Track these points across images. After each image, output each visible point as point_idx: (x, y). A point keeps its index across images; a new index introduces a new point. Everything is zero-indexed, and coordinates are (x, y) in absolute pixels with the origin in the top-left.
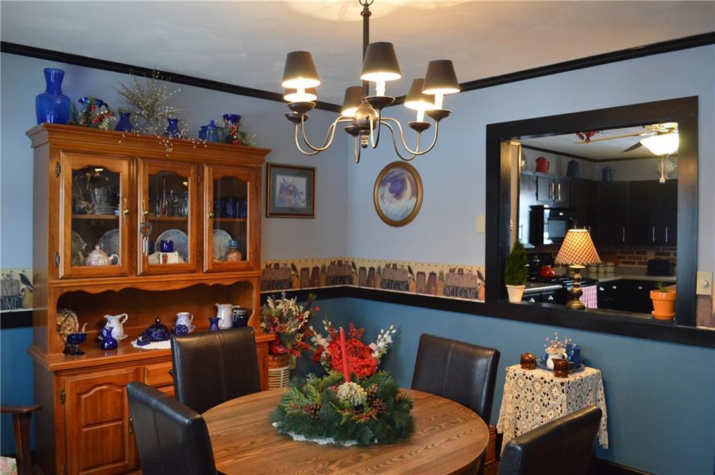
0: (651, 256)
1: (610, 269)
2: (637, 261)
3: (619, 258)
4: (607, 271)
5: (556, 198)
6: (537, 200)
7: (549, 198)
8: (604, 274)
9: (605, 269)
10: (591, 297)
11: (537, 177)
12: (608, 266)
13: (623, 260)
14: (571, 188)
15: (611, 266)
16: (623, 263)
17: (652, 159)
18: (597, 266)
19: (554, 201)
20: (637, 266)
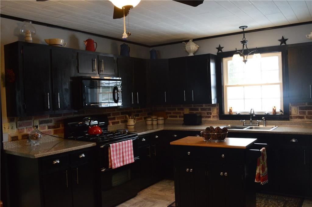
0: (187, 111)
1: (161, 122)
3: (167, 113)
4: (159, 123)
5: (100, 71)
6: (78, 72)
7: (93, 71)
8: (157, 125)
9: (157, 122)
10: (127, 150)
11: (78, 53)
12: (160, 120)
13: (170, 115)
14: (117, 63)
15: (161, 120)
16: (170, 117)
17: (183, 42)
18: (152, 120)
19: (99, 74)
20: (178, 119)
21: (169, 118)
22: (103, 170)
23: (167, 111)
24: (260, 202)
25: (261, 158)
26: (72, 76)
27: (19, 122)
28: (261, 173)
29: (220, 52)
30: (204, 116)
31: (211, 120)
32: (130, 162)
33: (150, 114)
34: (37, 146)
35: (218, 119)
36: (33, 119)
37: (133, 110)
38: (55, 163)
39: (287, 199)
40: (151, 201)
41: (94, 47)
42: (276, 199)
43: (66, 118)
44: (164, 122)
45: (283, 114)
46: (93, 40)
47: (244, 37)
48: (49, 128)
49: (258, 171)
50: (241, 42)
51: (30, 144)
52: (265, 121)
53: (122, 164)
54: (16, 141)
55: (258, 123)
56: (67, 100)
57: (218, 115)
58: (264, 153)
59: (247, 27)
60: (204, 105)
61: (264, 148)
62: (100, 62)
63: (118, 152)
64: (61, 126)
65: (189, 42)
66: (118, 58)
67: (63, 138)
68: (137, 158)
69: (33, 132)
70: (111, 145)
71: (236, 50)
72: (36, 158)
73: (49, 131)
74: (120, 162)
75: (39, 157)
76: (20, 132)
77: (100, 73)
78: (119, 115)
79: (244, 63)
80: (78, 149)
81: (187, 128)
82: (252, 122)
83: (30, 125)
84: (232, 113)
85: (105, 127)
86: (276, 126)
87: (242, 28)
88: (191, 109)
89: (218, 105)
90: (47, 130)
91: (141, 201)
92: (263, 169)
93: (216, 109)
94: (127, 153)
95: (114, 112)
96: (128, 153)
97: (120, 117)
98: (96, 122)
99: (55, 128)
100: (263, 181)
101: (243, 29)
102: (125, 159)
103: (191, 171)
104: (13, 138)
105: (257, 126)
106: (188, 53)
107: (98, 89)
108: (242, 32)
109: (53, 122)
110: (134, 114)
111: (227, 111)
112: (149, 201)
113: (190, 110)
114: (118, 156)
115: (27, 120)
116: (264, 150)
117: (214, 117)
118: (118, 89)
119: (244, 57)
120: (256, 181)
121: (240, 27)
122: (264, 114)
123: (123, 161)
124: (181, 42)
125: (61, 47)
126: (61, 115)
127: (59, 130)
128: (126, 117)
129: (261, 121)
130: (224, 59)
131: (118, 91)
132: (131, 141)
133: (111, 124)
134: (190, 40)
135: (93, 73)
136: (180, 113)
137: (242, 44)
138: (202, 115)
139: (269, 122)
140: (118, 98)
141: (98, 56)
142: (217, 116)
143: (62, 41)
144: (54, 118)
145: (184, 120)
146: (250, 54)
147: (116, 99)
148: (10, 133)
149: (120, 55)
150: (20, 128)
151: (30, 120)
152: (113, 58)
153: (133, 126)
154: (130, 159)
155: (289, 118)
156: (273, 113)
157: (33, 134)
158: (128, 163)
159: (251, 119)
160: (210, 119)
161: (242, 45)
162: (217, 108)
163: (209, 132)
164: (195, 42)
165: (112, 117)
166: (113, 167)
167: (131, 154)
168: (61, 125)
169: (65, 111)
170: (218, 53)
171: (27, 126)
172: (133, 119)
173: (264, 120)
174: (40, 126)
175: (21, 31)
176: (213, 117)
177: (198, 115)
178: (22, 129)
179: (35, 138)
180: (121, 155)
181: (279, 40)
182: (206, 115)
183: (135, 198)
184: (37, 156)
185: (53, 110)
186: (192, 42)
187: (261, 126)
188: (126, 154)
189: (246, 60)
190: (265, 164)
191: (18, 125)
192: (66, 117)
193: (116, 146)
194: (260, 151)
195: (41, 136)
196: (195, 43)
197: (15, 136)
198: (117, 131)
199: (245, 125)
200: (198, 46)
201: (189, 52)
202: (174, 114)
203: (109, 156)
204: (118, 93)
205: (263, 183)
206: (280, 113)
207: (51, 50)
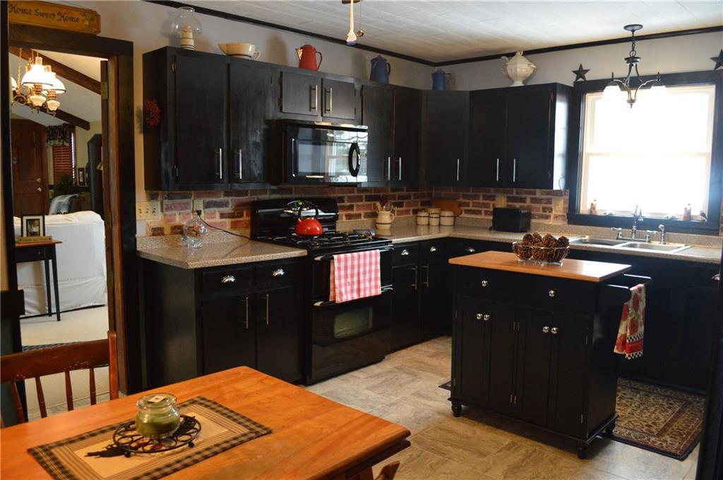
0: (501, 202)
1: (448, 221)
2: (483, 210)
3: (461, 205)
4: (442, 223)
5: (326, 110)
6: (281, 111)
7: (310, 110)
8: (437, 228)
9: (440, 221)
10: (367, 269)
11: (281, 73)
12: (444, 216)
13: (466, 208)
14: (361, 95)
15: (448, 217)
16: (466, 213)
17: (503, 57)
18: (429, 217)
19: (322, 115)
20: (483, 216)
21: (464, 215)
22: (318, 304)
23: (462, 200)
24: (632, 399)
25: (630, 303)
26: (269, 118)
27: (167, 200)
28: (628, 334)
29: (581, 80)
30: (537, 215)
31: (551, 223)
32: (373, 293)
33: (427, 204)
34: (198, 248)
35: (566, 222)
36: (193, 198)
37: (390, 193)
38: (227, 280)
39: (690, 399)
40: (408, 374)
41: (315, 62)
42: (666, 396)
43: (256, 200)
44: (454, 222)
45: (706, 220)
46: (314, 49)
47: (633, 50)
48: (222, 216)
49: (621, 331)
50: (626, 59)
51: (185, 244)
52: (665, 232)
53: (356, 297)
54: (159, 237)
55: (649, 237)
56: (256, 164)
57: (565, 214)
58: (638, 294)
59: (641, 26)
60: (538, 191)
61: (641, 285)
62: (326, 91)
63: (349, 272)
64: (245, 215)
65: (515, 57)
66: (362, 86)
67: (247, 238)
68: (388, 287)
69: (192, 221)
70: (335, 257)
71: (613, 76)
72: (190, 269)
73: (221, 223)
74: (352, 291)
75: (196, 267)
76: (169, 221)
77: (324, 115)
78: (362, 201)
79: (629, 105)
80: (271, 258)
81: (495, 237)
82: (635, 233)
83: (186, 208)
84: (596, 212)
85: (331, 222)
86: (686, 246)
87: (631, 28)
88: (510, 199)
89: (568, 194)
90: (217, 219)
91: (391, 372)
92: (633, 327)
93: (563, 201)
94: (368, 275)
95: (352, 195)
96: (370, 276)
97: (362, 205)
98: (313, 212)
99: (233, 217)
100: (631, 351)
101: (633, 31)
102: (362, 286)
103: (485, 319)
104: (154, 229)
105: (647, 243)
106: (512, 81)
107: (328, 147)
108: (630, 38)
109: (230, 205)
110: (393, 201)
111: (584, 209)
112: (405, 373)
113: (508, 201)
114: (349, 280)
115: (181, 199)
116: (640, 289)
117: (556, 217)
118: (358, 147)
119: (629, 93)
120: (615, 351)
121: (626, 27)
122: (663, 217)
123: (359, 291)
124: (498, 56)
125: (248, 60)
126: (244, 193)
127: (242, 221)
128: (375, 207)
129: (655, 232)
130: (588, 95)
131: (358, 152)
132: (376, 254)
133: (344, 218)
134: (518, 54)
135: (310, 113)
136: (487, 206)
137: (629, 64)
138: (532, 212)
139: (674, 236)
140: (358, 166)
141: (322, 80)
142: (564, 216)
143: (251, 48)
144: (233, 198)
145: (493, 221)
146: (644, 87)
147: (355, 169)
148: (149, 221)
149: (371, 79)
150: (168, 213)
151: (187, 198)
152: (353, 84)
153: (389, 226)
154: (372, 286)
155: (718, 230)
156: (685, 217)
157: (191, 226)
158: (368, 295)
159: (634, 227)
160: (547, 220)
161: (628, 67)
162: (565, 199)
163: (530, 243)
164: (529, 56)
165: (346, 203)
166: (338, 300)
167: (376, 279)
168: (245, 212)
169: (252, 186)
170: (575, 83)
171: (181, 210)
172: (389, 212)
173: (663, 230)
174: (205, 212)
175: (173, 26)
176: (554, 218)
177: (523, 212)
178: (171, 215)
179: (194, 233)
180: (356, 279)
181: (714, 59)
182: (541, 212)
183: (379, 364)
184: (193, 264)
185: (229, 182)
186: (523, 57)
187: (656, 243)
188: (365, 277)
189: (633, 98)
190: (639, 318)
191: (165, 207)
192: (255, 198)
193: (346, 260)
194: (629, 290)
195: (205, 230)
196: (528, 59)
197: (159, 226)
198: (355, 232)
199: (620, 239)
200: (535, 67)
201: (514, 79)
202: (476, 206)
203: (331, 278)
204: (358, 157)
205: (629, 356)
206: (700, 218)
207: (229, 65)
